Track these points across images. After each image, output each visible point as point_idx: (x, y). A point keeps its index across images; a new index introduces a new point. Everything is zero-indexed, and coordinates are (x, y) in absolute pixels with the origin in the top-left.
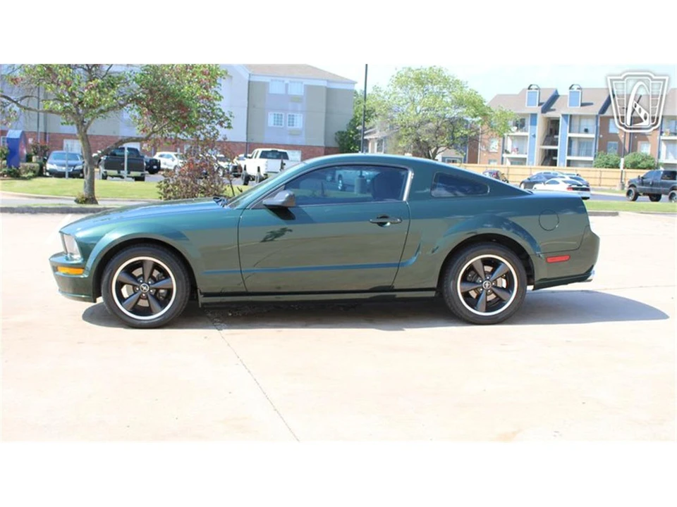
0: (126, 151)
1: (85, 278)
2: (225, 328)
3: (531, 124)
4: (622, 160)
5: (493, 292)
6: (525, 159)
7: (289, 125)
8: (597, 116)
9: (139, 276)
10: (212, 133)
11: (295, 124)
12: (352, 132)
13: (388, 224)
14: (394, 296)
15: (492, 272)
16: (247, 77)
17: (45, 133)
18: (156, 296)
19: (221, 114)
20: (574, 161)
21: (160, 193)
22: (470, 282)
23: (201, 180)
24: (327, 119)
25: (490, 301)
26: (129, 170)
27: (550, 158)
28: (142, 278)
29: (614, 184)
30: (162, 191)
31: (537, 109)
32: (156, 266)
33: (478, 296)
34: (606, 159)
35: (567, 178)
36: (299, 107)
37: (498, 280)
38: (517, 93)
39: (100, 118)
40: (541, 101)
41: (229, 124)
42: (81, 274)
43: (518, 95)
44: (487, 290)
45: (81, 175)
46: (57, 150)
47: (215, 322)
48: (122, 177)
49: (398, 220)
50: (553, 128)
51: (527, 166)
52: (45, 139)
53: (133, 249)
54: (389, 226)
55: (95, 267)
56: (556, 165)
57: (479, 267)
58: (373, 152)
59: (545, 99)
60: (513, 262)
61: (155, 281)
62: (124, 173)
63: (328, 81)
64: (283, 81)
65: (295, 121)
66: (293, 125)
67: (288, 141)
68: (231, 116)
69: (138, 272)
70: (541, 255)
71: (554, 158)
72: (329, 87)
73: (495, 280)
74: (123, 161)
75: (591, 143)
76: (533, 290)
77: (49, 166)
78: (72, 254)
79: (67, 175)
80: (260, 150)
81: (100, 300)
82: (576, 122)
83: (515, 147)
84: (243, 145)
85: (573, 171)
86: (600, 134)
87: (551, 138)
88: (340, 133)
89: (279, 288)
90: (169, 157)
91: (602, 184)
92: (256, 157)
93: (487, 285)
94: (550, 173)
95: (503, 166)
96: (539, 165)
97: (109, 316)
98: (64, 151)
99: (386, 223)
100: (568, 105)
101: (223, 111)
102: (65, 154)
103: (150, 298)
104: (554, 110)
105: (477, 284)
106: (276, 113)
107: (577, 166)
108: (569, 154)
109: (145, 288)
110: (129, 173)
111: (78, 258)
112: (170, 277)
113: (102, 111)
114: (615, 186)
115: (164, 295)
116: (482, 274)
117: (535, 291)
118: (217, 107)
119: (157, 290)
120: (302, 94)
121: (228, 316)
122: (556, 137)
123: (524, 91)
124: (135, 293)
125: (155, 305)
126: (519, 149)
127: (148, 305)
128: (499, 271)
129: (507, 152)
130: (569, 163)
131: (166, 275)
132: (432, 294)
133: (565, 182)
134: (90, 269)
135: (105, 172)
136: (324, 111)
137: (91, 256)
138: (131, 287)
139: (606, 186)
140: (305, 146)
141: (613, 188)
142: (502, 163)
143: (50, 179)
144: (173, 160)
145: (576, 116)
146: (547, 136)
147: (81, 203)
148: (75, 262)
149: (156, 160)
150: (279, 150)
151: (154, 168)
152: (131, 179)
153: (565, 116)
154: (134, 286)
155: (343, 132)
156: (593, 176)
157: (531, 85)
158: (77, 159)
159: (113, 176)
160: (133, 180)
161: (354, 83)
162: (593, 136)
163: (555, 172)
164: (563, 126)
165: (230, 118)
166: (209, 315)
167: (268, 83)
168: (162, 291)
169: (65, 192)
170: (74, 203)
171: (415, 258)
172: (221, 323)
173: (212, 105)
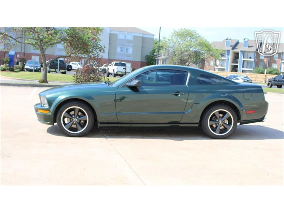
0: (59, 61)
1: (49, 115)
2: (109, 138)
3: (227, 55)
4: (266, 70)
5: (223, 125)
6: (224, 69)
7: (126, 52)
8: (255, 52)
9: (73, 115)
10: (97, 55)
11: (129, 52)
12: (152, 56)
13: (180, 95)
14: (179, 126)
15: (223, 117)
16: (109, 32)
17: (24, 53)
18: (79, 123)
19: (100, 47)
20: (245, 70)
21: (74, 79)
22: (213, 121)
23: (91, 74)
24: (142, 50)
25: (221, 129)
26: (60, 69)
27: (235, 69)
28: (74, 115)
29: (262, 80)
30: (75, 78)
31: (230, 48)
32: (80, 111)
33: (217, 127)
34: (258, 70)
35: (243, 78)
36: (131, 44)
37: (225, 120)
38: (222, 41)
39: (50, 47)
40: (232, 45)
41: (104, 51)
42: (48, 113)
43: (222, 42)
44: (220, 124)
45: (40, 71)
46: (29, 60)
47: (104, 135)
48: (57, 72)
49: (184, 94)
50: (236, 56)
51: (225, 72)
52: (24, 56)
53: (70, 103)
54: (180, 96)
55: (54, 110)
56: (237, 72)
57: (217, 115)
58: (160, 64)
59: (233, 44)
60: (232, 113)
61: (80, 117)
62: (58, 70)
63: (143, 34)
64: (124, 34)
65: (129, 50)
66: (128, 52)
67: (126, 59)
68: (105, 47)
69: (72, 113)
70: (243, 110)
71: (237, 69)
72: (143, 36)
73: (224, 120)
74: (57, 66)
75: (252, 63)
76: (240, 125)
77: (26, 67)
78: (44, 104)
79: (34, 71)
80: (115, 62)
81: (56, 124)
82: (246, 54)
83: (220, 64)
84: (107, 60)
85: (245, 74)
86: (256, 59)
87: (235, 60)
88: (147, 56)
89: (131, 121)
90: (75, 64)
91: (257, 80)
92: (113, 65)
93: (221, 122)
94: (235, 75)
95: (215, 72)
96: (230, 71)
97: (59, 131)
98: (32, 61)
99: (178, 95)
100: (243, 47)
101: (101, 45)
102: (33, 62)
103: (77, 124)
104: (237, 49)
105: (216, 121)
106: (121, 47)
107: (246, 72)
108: (243, 67)
109: (75, 120)
110: (59, 70)
111: (46, 106)
112: (86, 115)
113: (51, 44)
114: (263, 81)
115: (83, 123)
116: (218, 118)
117: (241, 125)
118: (99, 44)
119: (80, 121)
120: (132, 39)
121: (109, 133)
122: (237, 60)
123: (224, 40)
124: (71, 122)
125: (79, 127)
126: (222, 65)
127: (76, 127)
128: (226, 116)
129: (217, 66)
130: (243, 71)
131: (84, 115)
132: (197, 125)
133: (242, 79)
134: (52, 111)
135: (50, 70)
136: (141, 47)
137: (52, 106)
138: (69, 119)
139: (258, 81)
140: (132, 61)
141: (261, 82)
142: (215, 70)
143: (26, 72)
144: (78, 65)
145: (246, 51)
146: (234, 60)
147: (41, 83)
148: (45, 108)
149: (70, 65)
150: (123, 62)
151: (70, 69)
152: (60, 73)
153: (241, 51)
154: (70, 119)
155: (148, 56)
156: (253, 77)
157: (228, 38)
158: (38, 64)
159: (53, 72)
160: (61, 73)
161: (154, 35)
162: (253, 60)
163: (237, 75)
164: (241, 56)
165: (104, 48)
166: (101, 132)
167: (118, 34)
168: (82, 121)
169: (33, 78)
170: (38, 83)
171: (190, 110)
172: (107, 135)
173: (96, 43)
